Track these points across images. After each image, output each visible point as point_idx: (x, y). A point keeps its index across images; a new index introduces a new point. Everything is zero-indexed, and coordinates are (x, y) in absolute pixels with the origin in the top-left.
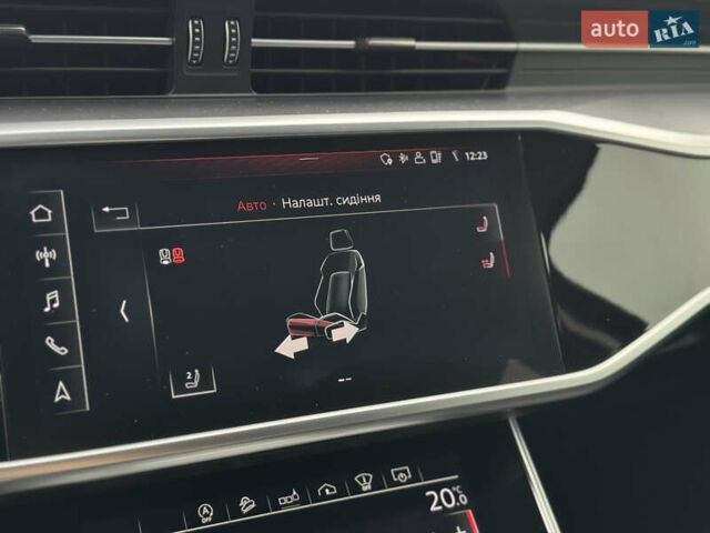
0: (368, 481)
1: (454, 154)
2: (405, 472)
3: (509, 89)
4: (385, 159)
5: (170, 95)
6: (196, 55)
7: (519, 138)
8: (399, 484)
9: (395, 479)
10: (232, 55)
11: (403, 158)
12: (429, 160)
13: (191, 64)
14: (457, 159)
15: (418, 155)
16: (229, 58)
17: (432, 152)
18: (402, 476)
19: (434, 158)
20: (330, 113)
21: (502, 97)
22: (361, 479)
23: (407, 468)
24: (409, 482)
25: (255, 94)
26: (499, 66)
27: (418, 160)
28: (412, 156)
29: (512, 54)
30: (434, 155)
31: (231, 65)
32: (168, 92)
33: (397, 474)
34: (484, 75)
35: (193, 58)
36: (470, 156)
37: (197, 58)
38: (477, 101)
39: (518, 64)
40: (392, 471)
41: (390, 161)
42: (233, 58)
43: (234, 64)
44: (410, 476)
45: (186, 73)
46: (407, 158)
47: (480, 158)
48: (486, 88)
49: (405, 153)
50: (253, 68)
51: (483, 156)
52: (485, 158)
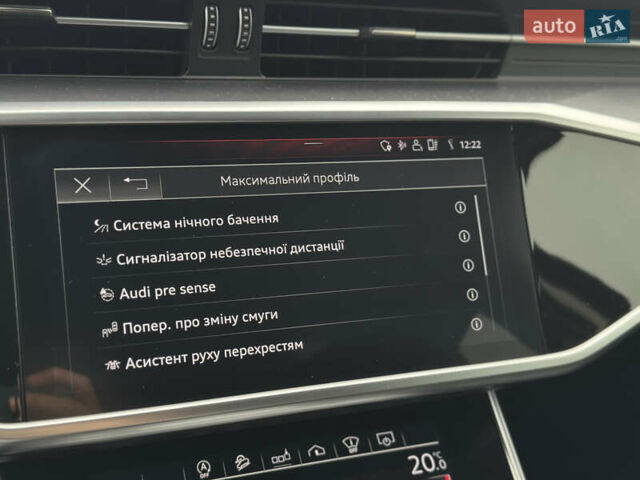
0: (354, 444)
1: (450, 142)
2: (389, 436)
3: (501, 78)
4: (385, 145)
5: (184, 77)
6: (210, 39)
7: (512, 129)
8: (383, 447)
9: (380, 443)
10: (244, 40)
11: (402, 145)
12: (426, 148)
13: (205, 47)
14: (452, 147)
15: (416, 143)
16: (241, 43)
17: (429, 140)
18: (386, 440)
19: (431, 146)
20: (335, 100)
21: (494, 86)
22: (348, 442)
23: (391, 433)
24: (393, 446)
25: (264, 77)
26: (492, 57)
27: (416, 147)
28: (410, 143)
29: (504, 46)
30: (431, 143)
31: (242, 50)
32: (183, 74)
33: (382, 438)
34: (477, 64)
35: (207, 42)
36: (465, 145)
37: (211, 43)
38: (472, 91)
39: (510, 55)
40: (378, 435)
41: (389, 148)
42: (245, 44)
43: (246, 49)
44: (394, 440)
45: (200, 56)
46: (405, 145)
47: (473, 147)
48: (479, 77)
49: (403, 141)
50: (263, 52)
51: (477, 145)
52: (478, 147)
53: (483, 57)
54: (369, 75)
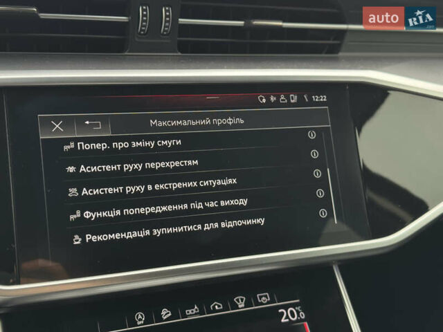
0: (242, 301)
1: (305, 97)
2: (266, 296)
3: (341, 54)
4: (261, 99)
5: (126, 54)
6: (143, 28)
7: (347, 88)
8: (262, 304)
9: (260, 301)
10: (166, 29)
11: (273, 99)
12: (289, 100)
13: (140, 34)
14: (307, 101)
15: (282, 97)
16: (164, 31)
17: (291, 95)
18: (264, 299)
19: (293, 99)
20: (227, 68)
21: (337, 59)
22: (238, 300)
23: (267, 294)
24: (268, 303)
25: (180, 54)
27: (282, 100)
28: (278, 98)
29: (343, 32)
30: (292, 97)
31: (165, 35)
32: (125, 52)
33: (261, 297)
34: (325, 45)
35: (141, 30)
36: (316, 98)
37: (144, 31)
38: (321, 62)
40: (258, 295)
41: (264, 101)
42: (166, 31)
43: (167, 35)
44: (269, 299)
45: (137, 39)
46: (275, 99)
47: (321, 100)
48: (326, 53)
49: (274, 96)
50: (179, 37)
51: (324, 98)
52: (325, 100)
53: (329, 40)
54: (251, 52)
